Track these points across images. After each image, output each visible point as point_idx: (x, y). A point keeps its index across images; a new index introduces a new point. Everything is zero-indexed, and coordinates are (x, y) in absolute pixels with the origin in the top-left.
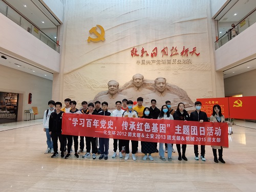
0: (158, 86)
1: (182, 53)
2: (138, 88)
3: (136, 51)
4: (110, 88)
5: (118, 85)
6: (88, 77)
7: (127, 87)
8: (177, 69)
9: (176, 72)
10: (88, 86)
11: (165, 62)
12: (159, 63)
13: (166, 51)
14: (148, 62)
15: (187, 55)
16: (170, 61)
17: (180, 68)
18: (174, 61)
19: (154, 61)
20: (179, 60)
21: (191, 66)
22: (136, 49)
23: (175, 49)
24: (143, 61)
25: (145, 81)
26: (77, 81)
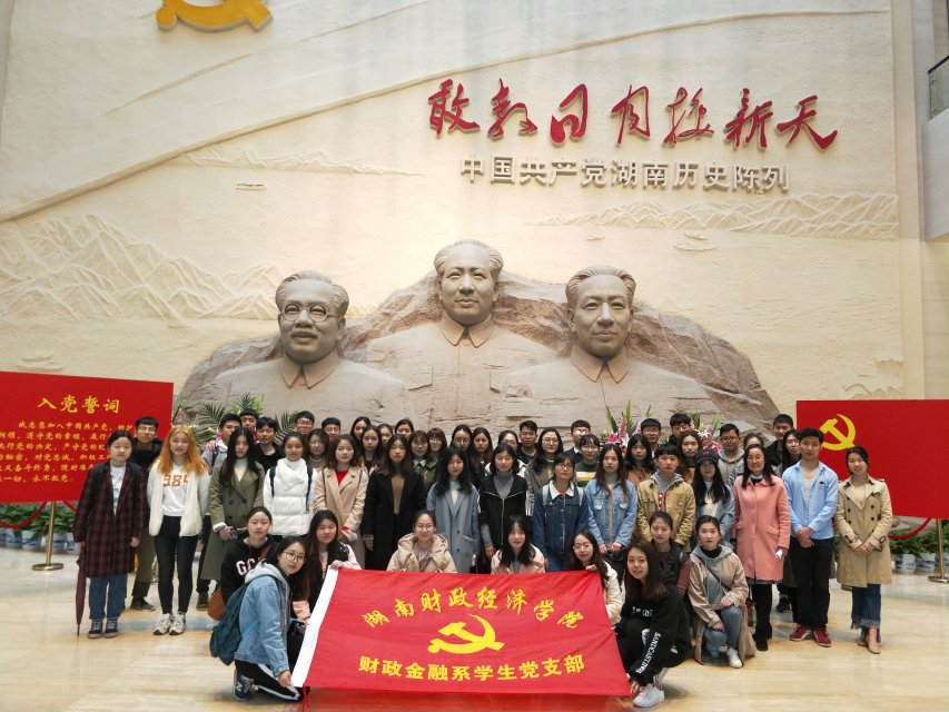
0: (588, 317)
1: (734, 130)
2: (467, 326)
3: (460, 103)
6: (150, 246)
7: (396, 318)
8: (698, 219)
9: (692, 242)
10: (147, 305)
11: (631, 175)
12: (597, 178)
13: (639, 110)
14: (529, 170)
15: (763, 143)
16: (663, 172)
17: (716, 219)
18: (682, 174)
19: (567, 169)
20: (717, 167)
21: (783, 205)
22: (460, 89)
23: (694, 100)
24: (500, 164)
25: (507, 283)
26: (75, 265)
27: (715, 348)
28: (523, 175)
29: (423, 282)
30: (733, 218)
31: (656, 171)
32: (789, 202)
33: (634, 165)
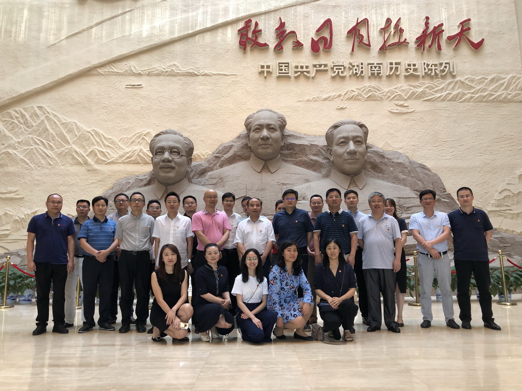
0: (340, 150)
1: (421, 41)
2: (266, 161)
3: (257, 32)
4: (158, 158)
5: (191, 150)
6: (75, 123)
7: (223, 159)
8: (402, 94)
9: (399, 108)
10: (74, 158)
11: (361, 70)
12: (340, 72)
13: (363, 32)
14: (299, 69)
15: (439, 48)
16: (380, 67)
17: (413, 93)
18: (391, 69)
19: (322, 68)
20: (412, 63)
21: (453, 84)
22: (257, 24)
23: (396, 25)
24: (282, 66)
25: (289, 136)
26: (30, 136)
27: (418, 170)
28: (296, 72)
29: (239, 137)
30: (423, 93)
31: (375, 67)
32: (457, 82)
33: (362, 64)
